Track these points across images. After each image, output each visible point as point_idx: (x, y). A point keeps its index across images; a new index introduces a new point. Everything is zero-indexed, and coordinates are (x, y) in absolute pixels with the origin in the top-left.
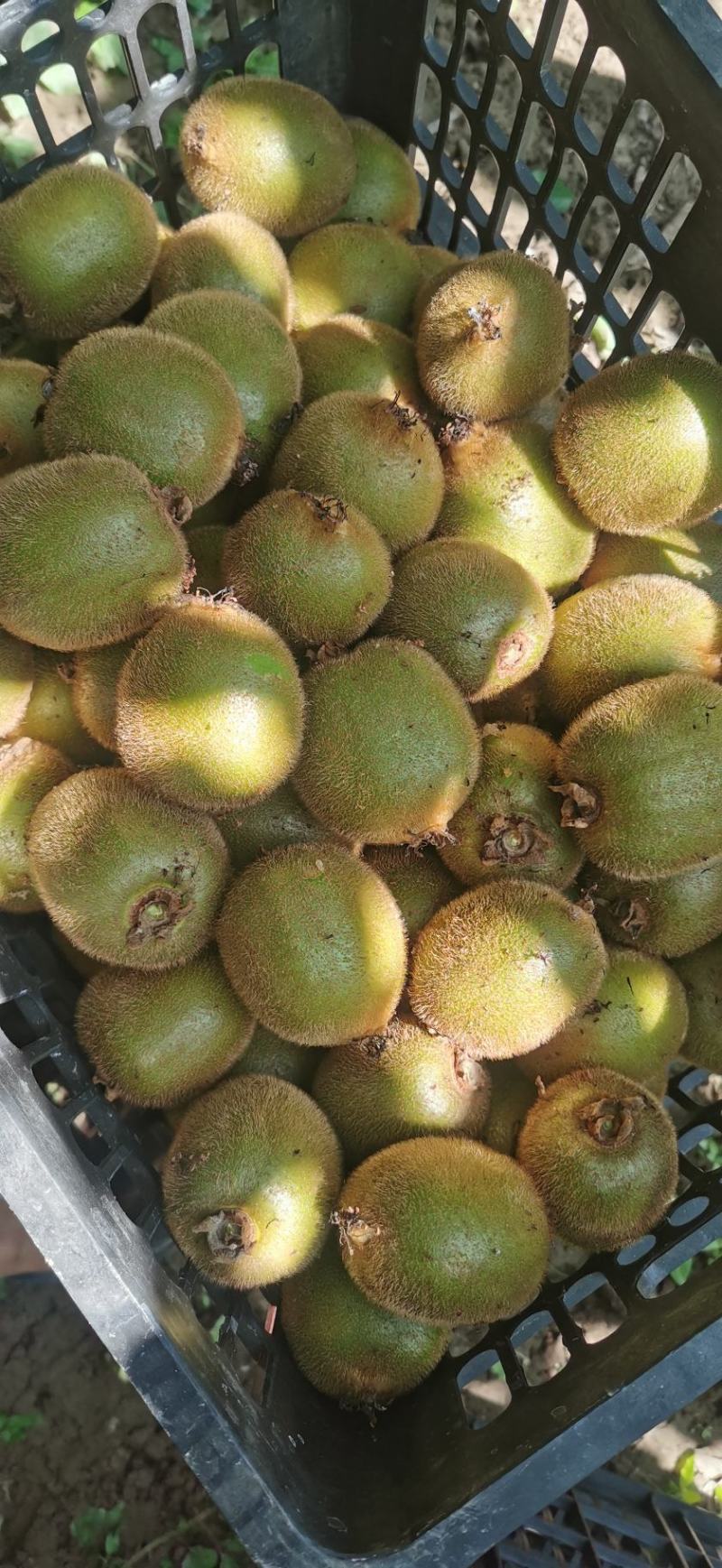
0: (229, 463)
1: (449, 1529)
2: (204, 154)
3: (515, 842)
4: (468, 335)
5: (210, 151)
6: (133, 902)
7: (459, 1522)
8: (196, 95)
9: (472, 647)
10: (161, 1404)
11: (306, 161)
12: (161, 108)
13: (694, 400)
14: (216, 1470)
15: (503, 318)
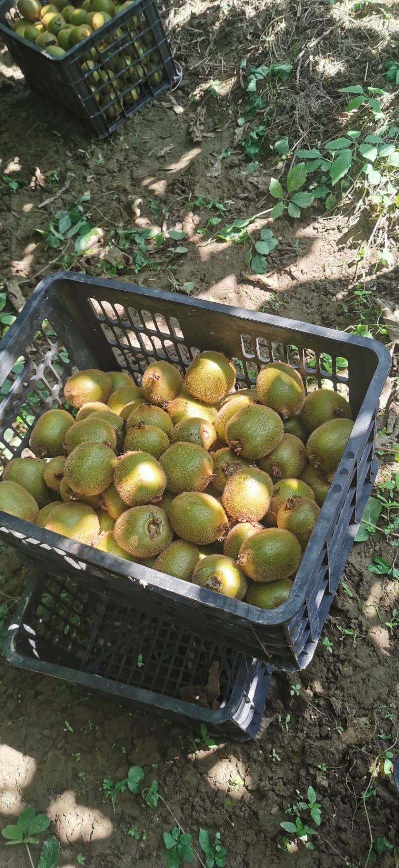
0: (115, 436)
1: (296, 585)
2: (73, 394)
3: (232, 469)
4: (153, 382)
5: (74, 393)
6: (146, 527)
7: (297, 582)
8: (64, 386)
9: (194, 436)
10: (213, 602)
11: (98, 381)
12: (58, 393)
13: (207, 358)
14: (234, 608)
15: (158, 373)
